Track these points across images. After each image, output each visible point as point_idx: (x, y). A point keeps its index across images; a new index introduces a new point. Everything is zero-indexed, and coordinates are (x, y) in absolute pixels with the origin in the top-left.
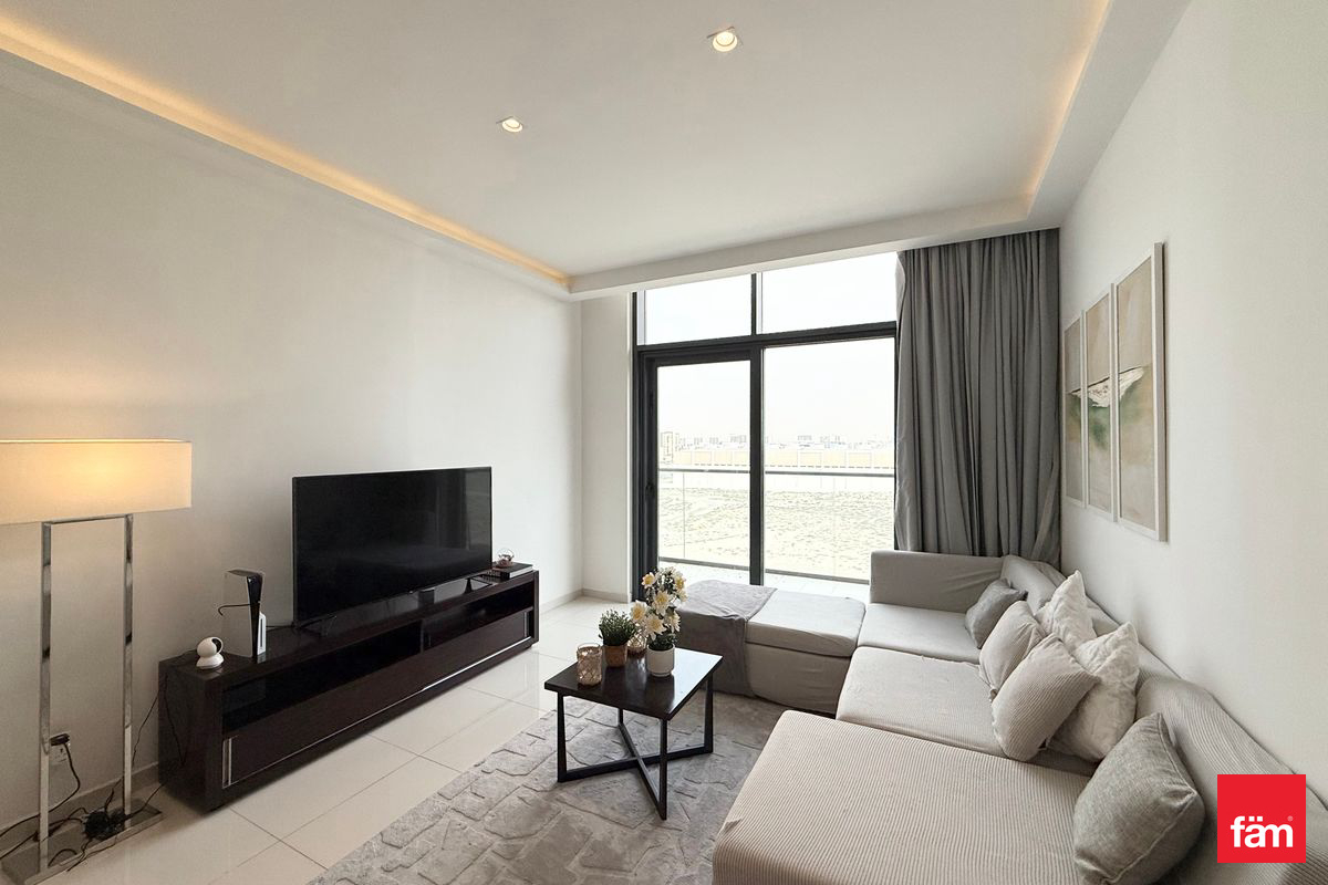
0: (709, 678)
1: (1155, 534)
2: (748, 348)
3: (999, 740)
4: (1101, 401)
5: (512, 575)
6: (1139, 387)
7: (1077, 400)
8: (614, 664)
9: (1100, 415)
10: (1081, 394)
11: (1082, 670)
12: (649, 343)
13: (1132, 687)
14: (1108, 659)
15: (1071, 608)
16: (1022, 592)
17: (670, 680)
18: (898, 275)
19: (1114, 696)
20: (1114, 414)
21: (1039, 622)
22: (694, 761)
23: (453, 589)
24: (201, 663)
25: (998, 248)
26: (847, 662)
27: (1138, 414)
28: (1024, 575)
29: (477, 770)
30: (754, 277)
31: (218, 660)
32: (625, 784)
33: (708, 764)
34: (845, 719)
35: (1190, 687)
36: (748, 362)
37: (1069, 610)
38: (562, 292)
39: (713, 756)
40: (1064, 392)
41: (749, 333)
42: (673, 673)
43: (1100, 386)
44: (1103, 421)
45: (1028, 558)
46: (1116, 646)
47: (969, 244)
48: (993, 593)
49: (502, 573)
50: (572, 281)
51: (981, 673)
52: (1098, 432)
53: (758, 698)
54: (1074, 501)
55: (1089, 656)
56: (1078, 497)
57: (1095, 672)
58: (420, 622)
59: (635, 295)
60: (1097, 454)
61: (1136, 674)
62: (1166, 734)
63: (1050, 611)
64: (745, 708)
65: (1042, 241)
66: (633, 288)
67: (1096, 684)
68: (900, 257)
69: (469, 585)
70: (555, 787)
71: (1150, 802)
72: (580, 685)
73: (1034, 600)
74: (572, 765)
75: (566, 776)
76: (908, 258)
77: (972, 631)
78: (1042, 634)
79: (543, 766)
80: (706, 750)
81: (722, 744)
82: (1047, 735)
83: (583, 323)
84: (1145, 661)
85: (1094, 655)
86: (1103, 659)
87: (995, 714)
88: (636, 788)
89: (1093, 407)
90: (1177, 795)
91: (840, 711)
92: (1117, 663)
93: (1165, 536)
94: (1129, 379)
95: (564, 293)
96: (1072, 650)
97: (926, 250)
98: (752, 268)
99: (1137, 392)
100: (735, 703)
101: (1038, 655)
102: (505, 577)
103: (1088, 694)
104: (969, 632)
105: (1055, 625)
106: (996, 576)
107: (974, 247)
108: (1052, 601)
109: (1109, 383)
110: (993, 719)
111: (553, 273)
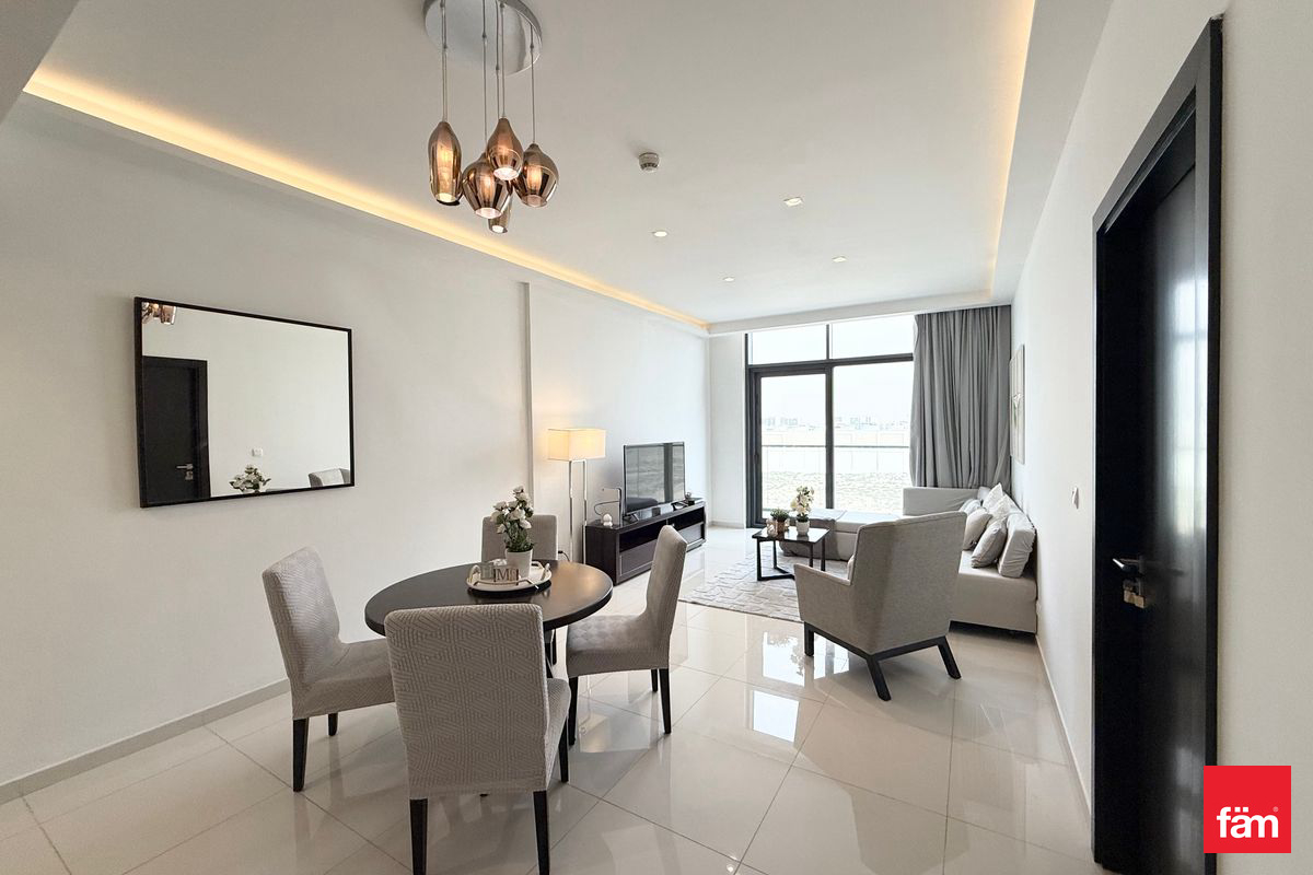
0: (823, 538)
2: (825, 367)
5: (696, 502)
9: (1016, 411)
11: (987, 512)
12: (755, 363)
23: (667, 509)
24: (605, 524)
30: (828, 326)
31: (610, 524)
36: (825, 375)
37: (993, 499)
38: (704, 333)
41: (825, 358)
44: (1016, 414)
46: (1001, 503)
47: (954, 312)
49: (689, 502)
50: (710, 327)
52: (1015, 419)
59: (747, 336)
65: (999, 312)
66: (746, 332)
68: (915, 318)
69: (674, 507)
70: (758, 582)
75: (762, 578)
76: (920, 318)
79: (752, 573)
83: (711, 350)
89: (1015, 407)
92: (1000, 509)
95: (706, 335)
97: (930, 315)
98: (827, 323)
102: (692, 504)
103: (987, 522)
105: (987, 505)
106: (974, 497)
107: (957, 315)
111: (700, 322)
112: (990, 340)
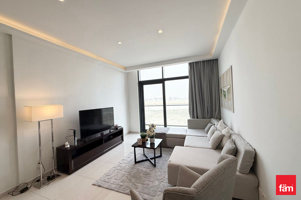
0: (161, 143)
1: (232, 112)
2: (162, 81)
3: (210, 147)
4: (225, 90)
5: (118, 128)
6: (230, 88)
7: (222, 90)
8: (143, 142)
9: (225, 92)
10: (222, 89)
11: (222, 134)
12: (141, 80)
13: (229, 136)
14: (226, 132)
15: (221, 125)
16: (214, 124)
17: (154, 144)
18: (188, 67)
19: (227, 137)
20: (227, 92)
21: (216, 128)
22: (159, 158)
23: (107, 132)
24: (66, 147)
25: (206, 62)
26: (184, 139)
27: (229, 93)
28: (214, 121)
29: (119, 163)
30: (162, 67)
31: (69, 146)
32: (147, 163)
33: (161, 158)
34: (185, 146)
35: (237, 134)
36: (162, 84)
37: (221, 126)
38: (124, 71)
39: (162, 157)
40: (220, 89)
41: (162, 78)
42: (154, 142)
43: (225, 88)
44: (225, 94)
45: (214, 118)
46: (227, 130)
47: (200, 62)
48: (209, 125)
49: (116, 128)
50: (125, 68)
51: (207, 138)
52: (225, 95)
53: (168, 147)
54: (222, 108)
55: (223, 132)
56: (223, 107)
57: (224, 134)
58: (103, 138)
59: (138, 71)
60: (225, 99)
61: (230, 134)
62: (233, 140)
63: (218, 126)
64: (167, 149)
65: (214, 61)
66: (138, 70)
67: (224, 136)
68: (189, 64)
69: (110, 131)
70: (134, 164)
71: (230, 149)
72: (138, 145)
73: (216, 125)
74: (137, 161)
75: (136, 162)
76: (190, 64)
77: (206, 132)
78: (216, 130)
79: (131, 161)
80: (161, 156)
81: (163, 155)
82: (217, 145)
83: (128, 77)
84: (231, 132)
85: (224, 132)
86: (225, 132)
87: (210, 143)
88: (149, 163)
89: (224, 91)
90: (233, 147)
91: (185, 145)
92: (227, 132)
93: (234, 112)
94: (228, 87)
96: (221, 132)
97: (193, 63)
98: (162, 66)
99: (229, 89)
100: (165, 149)
101: (216, 133)
102: (117, 129)
103: (223, 138)
104: (205, 132)
105: (219, 128)
106: (210, 122)
107: (201, 62)
108: (218, 124)
109: (226, 87)
110: (209, 144)
111: (122, 67)
112: (212, 71)
